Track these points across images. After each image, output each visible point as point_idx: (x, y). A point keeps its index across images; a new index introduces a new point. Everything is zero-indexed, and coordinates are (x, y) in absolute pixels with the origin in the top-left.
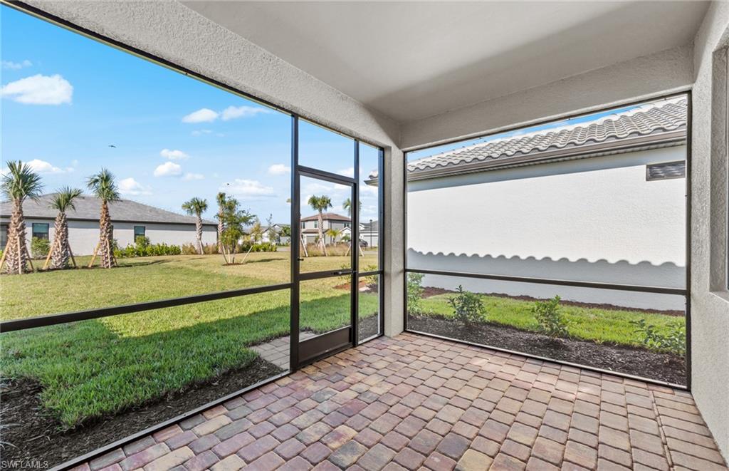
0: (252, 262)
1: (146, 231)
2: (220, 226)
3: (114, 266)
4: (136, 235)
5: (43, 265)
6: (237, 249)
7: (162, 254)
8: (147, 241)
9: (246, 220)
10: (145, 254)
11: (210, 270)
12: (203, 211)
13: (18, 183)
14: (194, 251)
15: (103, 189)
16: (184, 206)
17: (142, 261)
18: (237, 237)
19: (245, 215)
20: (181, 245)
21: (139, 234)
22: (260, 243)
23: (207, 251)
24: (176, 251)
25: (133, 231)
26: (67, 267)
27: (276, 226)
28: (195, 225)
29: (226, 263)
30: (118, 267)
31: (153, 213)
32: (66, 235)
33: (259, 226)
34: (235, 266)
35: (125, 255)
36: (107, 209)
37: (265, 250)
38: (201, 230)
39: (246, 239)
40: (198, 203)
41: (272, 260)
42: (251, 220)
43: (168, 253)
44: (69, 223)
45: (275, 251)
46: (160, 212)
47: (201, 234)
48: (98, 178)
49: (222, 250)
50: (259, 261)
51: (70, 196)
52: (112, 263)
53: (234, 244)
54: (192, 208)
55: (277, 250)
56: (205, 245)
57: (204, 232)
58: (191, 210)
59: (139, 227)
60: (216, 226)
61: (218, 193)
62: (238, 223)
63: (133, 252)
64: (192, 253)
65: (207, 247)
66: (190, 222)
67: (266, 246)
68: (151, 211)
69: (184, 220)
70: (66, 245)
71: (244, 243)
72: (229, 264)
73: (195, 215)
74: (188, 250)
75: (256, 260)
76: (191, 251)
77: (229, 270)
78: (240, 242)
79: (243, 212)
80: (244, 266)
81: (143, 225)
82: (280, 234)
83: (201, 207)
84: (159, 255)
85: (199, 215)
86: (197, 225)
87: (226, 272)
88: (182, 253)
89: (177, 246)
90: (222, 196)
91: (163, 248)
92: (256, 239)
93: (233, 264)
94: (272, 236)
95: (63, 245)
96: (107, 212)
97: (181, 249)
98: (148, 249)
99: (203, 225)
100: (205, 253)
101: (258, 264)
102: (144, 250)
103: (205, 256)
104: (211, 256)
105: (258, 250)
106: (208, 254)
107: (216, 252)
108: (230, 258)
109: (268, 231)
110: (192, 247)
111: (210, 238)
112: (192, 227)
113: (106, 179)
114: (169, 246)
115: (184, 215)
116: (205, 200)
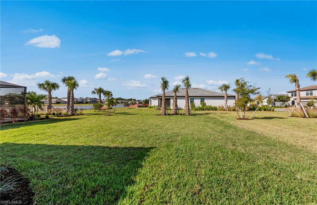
0: (258, 118)
1: (205, 100)
2: (237, 96)
3: (190, 114)
4: (201, 102)
5: (171, 112)
6: (246, 109)
7: (210, 110)
8: (205, 104)
9: (252, 92)
10: (204, 110)
11: (229, 121)
12: (228, 89)
13: (164, 84)
14: (223, 109)
15: (186, 83)
16: (219, 88)
17: (202, 113)
18: (246, 102)
19: (252, 88)
20: (218, 106)
21: (202, 101)
22: (260, 105)
23: (229, 109)
24: (215, 109)
25: (200, 100)
26: (177, 114)
27: (272, 96)
28: (224, 96)
29: (239, 118)
30: (191, 115)
31: (207, 92)
32: (176, 102)
33: (260, 96)
34: (245, 121)
35: (197, 109)
36: (187, 91)
37: (265, 110)
38: (227, 99)
39: (252, 103)
40: (225, 86)
41: (273, 118)
42: (257, 91)
43: (212, 109)
44: (177, 98)
45: (273, 111)
46: (210, 92)
47: (227, 101)
48: (185, 79)
49: (238, 109)
50: (262, 118)
51: (177, 87)
52: (189, 113)
53: (244, 106)
54: (222, 89)
55: (274, 110)
56: (229, 106)
57: (228, 100)
58: (222, 90)
59: (202, 98)
60: (234, 97)
61: (236, 80)
62: (247, 94)
63: (199, 109)
64: (223, 110)
65: (230, 107)
66: (222, 95)
67: (265, 107)
68: (206, 92)
69: (219, 94)
70: (176, 106)
71: (250, 105)
72: (241, 119)
73: (224, 92)
74: (221, 109)
75: (260, 117)
76: (222, 109)
77: (241, 124)
78: (248, 105)
79: (250, 86)
80: (251, 121)
81: (204, 98)
82: (275, 100)
83: (227, 88)
84: (209, 110)
85: (226, 92)
86: (225, 97)
87: (238, 125)
88: (218, 110)
89: (216, 106)
90: (237, 81)
91: (210, 107)
92: (258, 103)
93: (244, 119)
94: (269, 102)
95: (176, 105)
96: (188, 92)
97: (218, 108)
98: (205, 107)
99: (228, 96)
100: (229, 110)
101: (262, 120)
102: (203, 108)
103: (228, 112)
104: (232, 112)
105: (260, 110)
106: (230, 111)
107: (234, 110)
108: (241, 114)
109: (267, 98)
110: (223, 107)
111: (231, 103)
112: (223, 98)
113: (187, 79)
114: (213, 106)
115: (219, 92)
116: (229, 84)
